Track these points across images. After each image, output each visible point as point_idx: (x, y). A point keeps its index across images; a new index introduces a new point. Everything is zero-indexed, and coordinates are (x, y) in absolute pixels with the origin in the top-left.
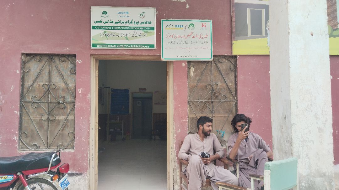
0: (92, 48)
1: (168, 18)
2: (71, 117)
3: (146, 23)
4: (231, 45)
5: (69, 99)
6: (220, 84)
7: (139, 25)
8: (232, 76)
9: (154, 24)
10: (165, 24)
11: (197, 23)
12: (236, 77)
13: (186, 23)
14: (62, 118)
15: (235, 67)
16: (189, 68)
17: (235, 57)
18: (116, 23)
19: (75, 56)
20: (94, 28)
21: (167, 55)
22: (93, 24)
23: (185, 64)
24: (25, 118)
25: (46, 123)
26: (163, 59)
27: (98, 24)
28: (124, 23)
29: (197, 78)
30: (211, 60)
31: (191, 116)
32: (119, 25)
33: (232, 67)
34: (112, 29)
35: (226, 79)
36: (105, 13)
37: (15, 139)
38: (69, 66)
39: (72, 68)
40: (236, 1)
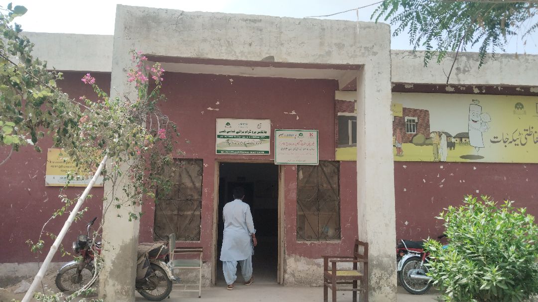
0: (216, 154)
1: (280, 129)
2: (197, 213)
3: (262, 133)
4: (335, 151)
5: (196, 197)
6: (325, 185)
7: (256, 135)
8: (336, 179)
9: (268, 134)
10: (278, 133)
11: (306, 133)
12: (339, 179)
13: (295, 133)
14: (189, 213)
15: (339, 171)
16: (298, 171)
17: (339, 162)
18: (237, 133)
19: (202, 160)
20: (219, 136)
21: (279, 159)
22: (218, 133)
23: (295, 168)
24: (159, 213)
25: (176, 217)
26: (276, 164)
27: (222, 134)
28: (243, 132)
29: (305, 180)
30: (318, 164)
31: (299, 213)
32: (239, 134)
33: (336, 170)
34: (233, 138)
35: (331, 181)
36: (228, 124)
37: (151, 231)
38: (197, 168)
39: (199, 171)
40: (339, 114)
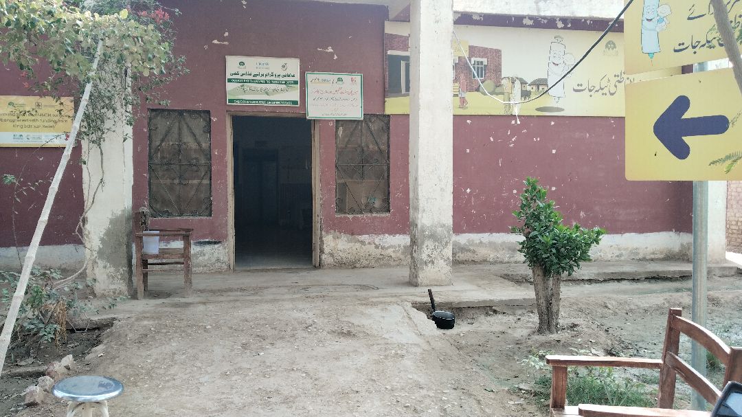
0: (228, 104)
1: (313, 70)
2: (206, 182)
3: (289, 76)
4: (384, 102)
5: (203, 161)
6: (371, 146)
7: (281, 79)
8: (385, 137)
9: (297, 78)
10: (310, 77)
11: (346, 78)
12: (388, 138)
13: (332, 77)
14: (196, 182)
15: (388, 128)
16: (337, 128)
17: (389, 116)
18: (255, 75)
19: (208, 112)
20: (230, 80)
21: (313, 113)
22: (228, 76)
23: (333, 123)
24: (154, 182)
25: (178, 188)
26: (308, 118)
27: (234, 77)
28: (263, 75)
29: (346, 139)
30: (362, 119)
31: (339, 181)
32: (258, 78)
33: (385, 127)
34: (250, 82)
35: (378, 141)
36: (242, 64)
38: (202, 123)
39: (205, 126)
40: (389, 52)
